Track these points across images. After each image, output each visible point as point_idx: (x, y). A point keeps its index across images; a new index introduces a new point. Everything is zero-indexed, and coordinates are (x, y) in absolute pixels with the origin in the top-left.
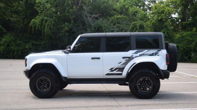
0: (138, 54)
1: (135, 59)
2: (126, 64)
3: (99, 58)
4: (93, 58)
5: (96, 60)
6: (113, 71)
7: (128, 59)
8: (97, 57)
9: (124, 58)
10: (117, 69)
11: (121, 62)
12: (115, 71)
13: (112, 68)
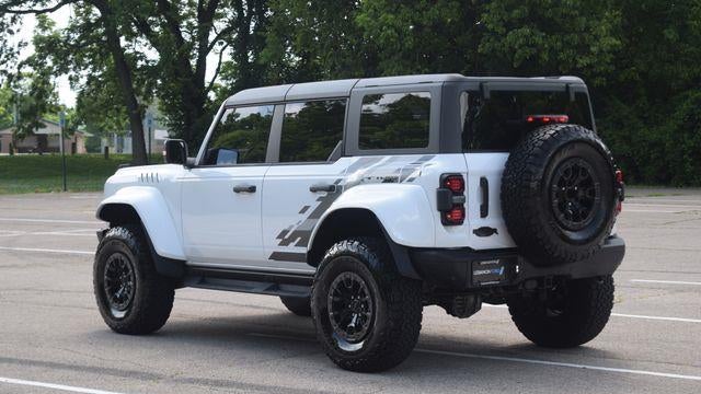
2: (319, 214)
3: (252, 189)
4: (237, 190)
5: (246, 195)
6: (285, 243)
7: (324, 194)
8: (249, 185)
9: (314, 190)
10: (296, 234)
11: (306, 208)
12: (292, 245)
13: (285, 232)
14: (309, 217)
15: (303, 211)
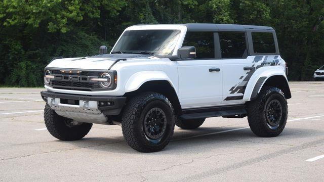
0: (259, 63)
1: (257, 71)
2: (247, 79)
3: (218, 70)
4: (211, 70)
5: (215, 73)
6: (233, 92)
7: (249, 71)
8: (216, 68)
9: (245, 69)
10: (238, 88)
11: (242, 77)
12: (236, 93)
13: (233, 88)
14: (244, 80)
15: (241, 78)
